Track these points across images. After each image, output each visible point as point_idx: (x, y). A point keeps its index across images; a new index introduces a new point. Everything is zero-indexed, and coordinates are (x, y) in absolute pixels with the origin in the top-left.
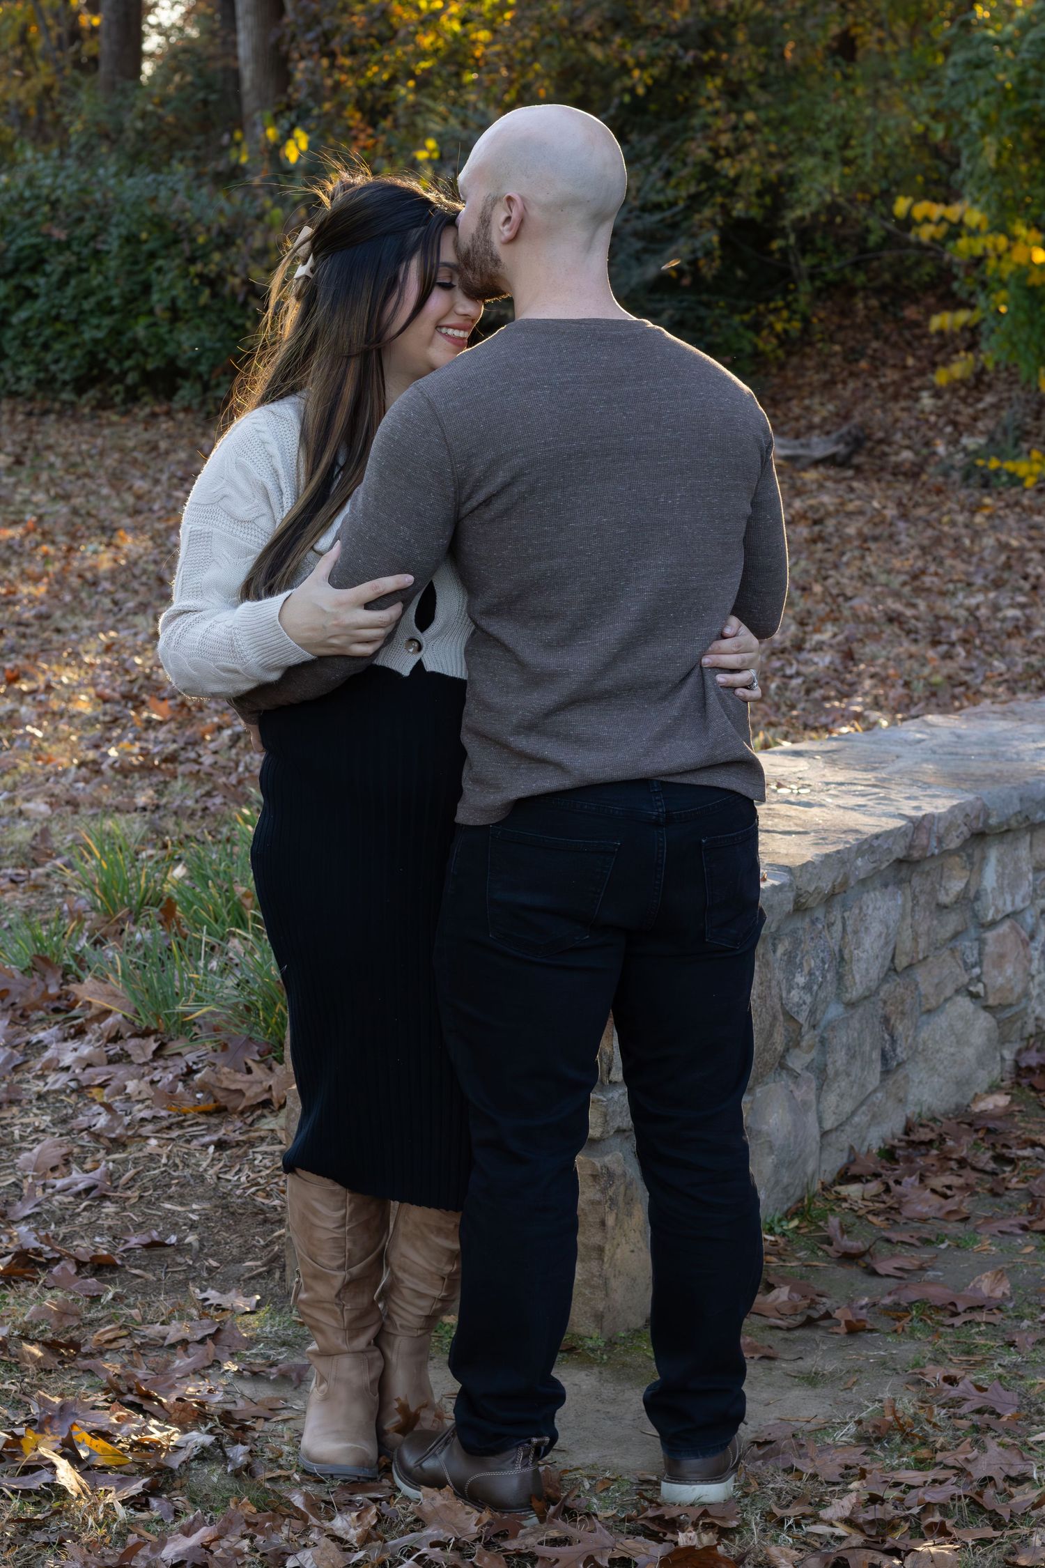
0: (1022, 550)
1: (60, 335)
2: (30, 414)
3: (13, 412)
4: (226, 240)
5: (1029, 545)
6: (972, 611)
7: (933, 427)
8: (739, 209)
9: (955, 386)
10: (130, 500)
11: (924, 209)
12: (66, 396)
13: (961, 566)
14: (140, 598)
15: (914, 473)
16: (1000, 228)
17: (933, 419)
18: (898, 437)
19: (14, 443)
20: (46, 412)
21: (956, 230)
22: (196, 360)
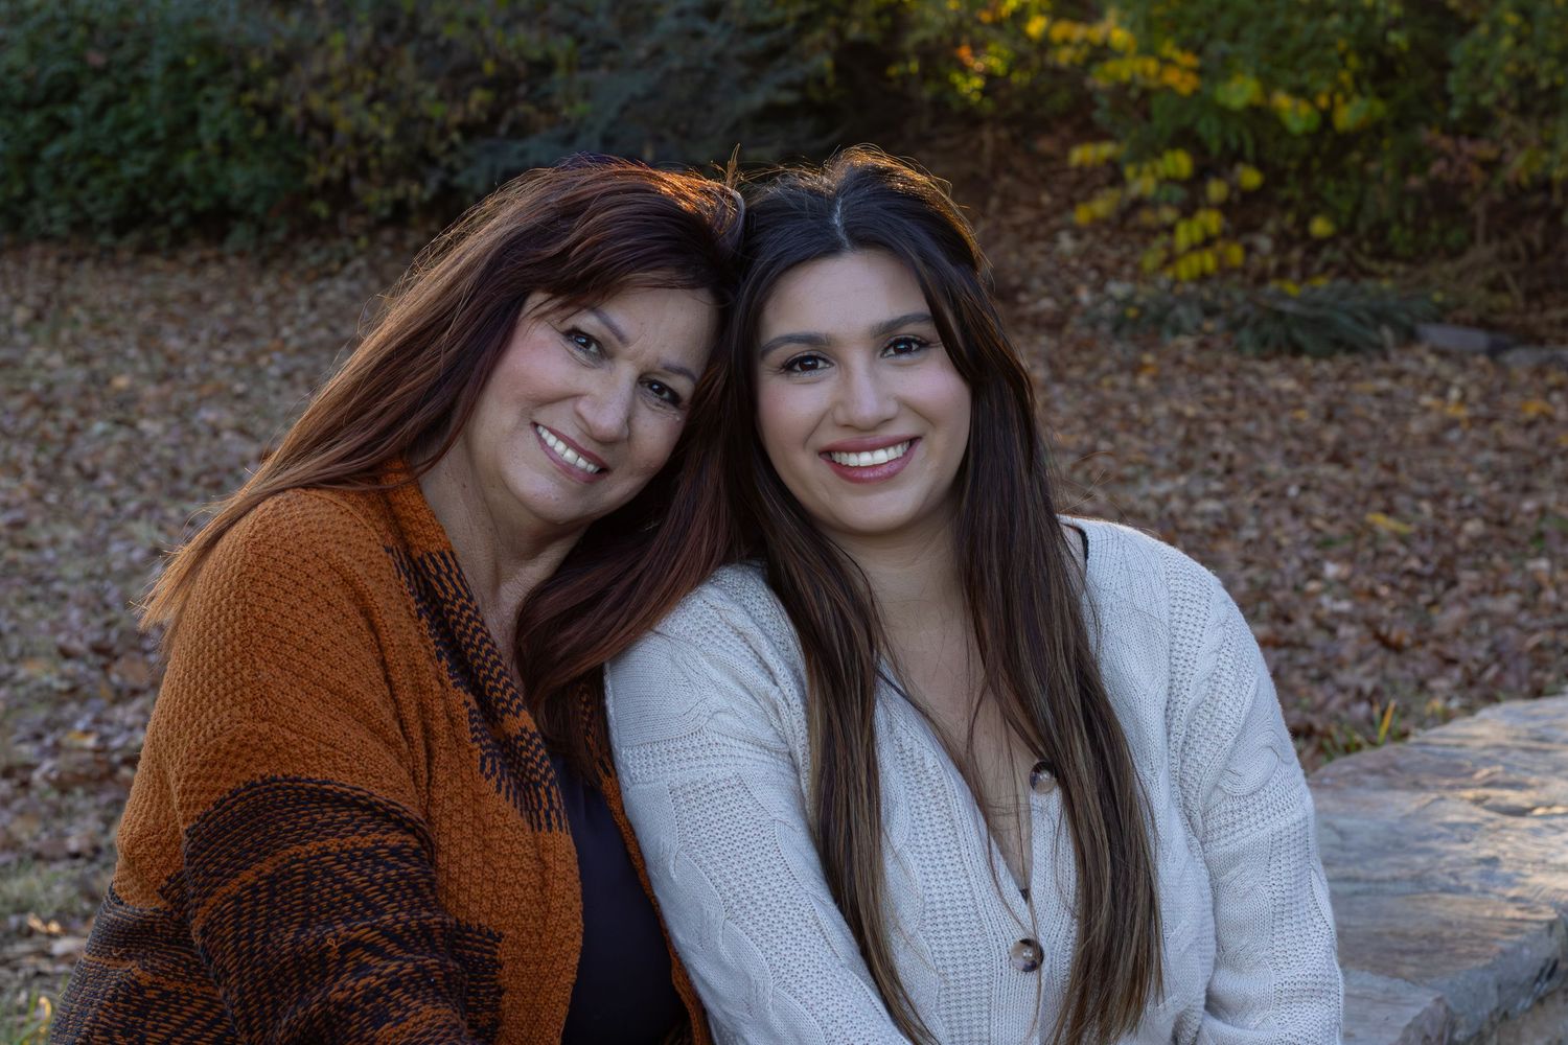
0: (1199, 419)
1: (98, 171)
2: (63, 260)
3: (44, 257)
4: (283, 64)
5: (1208, 414)
6: (1162, 501)
7: (1075, 272)
8: (854, 31)
9: (1097, 224)
10: (160, 363)
11: (1061, 30)
12: (106, 239)
13: (1137, 443)
14: (146, 497)
15: (1055, 325)
16: (1147, 50)
17: (1074, 263)
18: (1036, 283)
19: (39, 294)
20: (80, 258)
21: (1102, 52)
22: (249, 200)
